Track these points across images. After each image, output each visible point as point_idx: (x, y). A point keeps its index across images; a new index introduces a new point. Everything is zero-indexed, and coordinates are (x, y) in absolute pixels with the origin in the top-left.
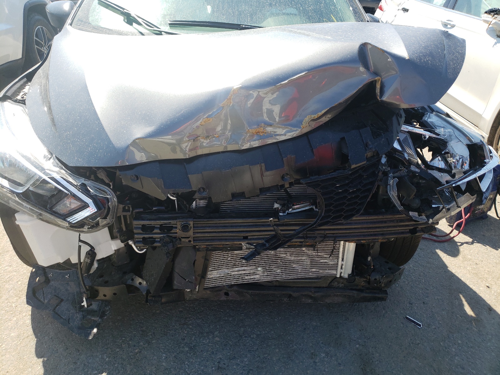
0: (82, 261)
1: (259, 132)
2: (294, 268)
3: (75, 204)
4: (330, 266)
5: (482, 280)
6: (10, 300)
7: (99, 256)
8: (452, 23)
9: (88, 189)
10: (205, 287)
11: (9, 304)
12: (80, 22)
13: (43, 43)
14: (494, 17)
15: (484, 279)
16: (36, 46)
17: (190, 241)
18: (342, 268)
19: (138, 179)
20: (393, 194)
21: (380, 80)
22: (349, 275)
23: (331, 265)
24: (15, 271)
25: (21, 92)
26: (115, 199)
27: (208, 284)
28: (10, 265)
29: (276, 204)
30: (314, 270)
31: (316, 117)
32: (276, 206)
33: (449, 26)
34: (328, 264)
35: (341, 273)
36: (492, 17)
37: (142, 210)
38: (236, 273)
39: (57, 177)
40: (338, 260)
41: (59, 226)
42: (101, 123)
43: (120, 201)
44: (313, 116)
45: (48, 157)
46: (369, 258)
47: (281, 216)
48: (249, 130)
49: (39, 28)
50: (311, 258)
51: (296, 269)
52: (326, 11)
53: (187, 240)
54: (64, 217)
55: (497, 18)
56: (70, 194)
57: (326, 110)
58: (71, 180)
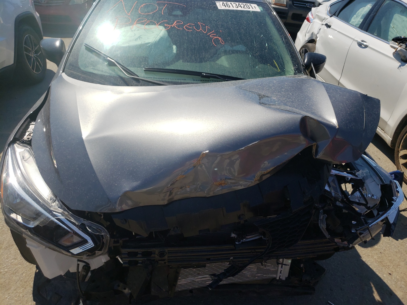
0: (80, 270)
1: (221, 184)
2: (244, 274)
3: (76, 240)
4: (271, 272)
5: (385, 267)
6: (18, 290)
7: (92, 268)
8: (365, 44)
9: (87, 229)
10: (175, 291)
11: (17, 294)
12: (71, 67)
13: (30, 49)
14: (399, 45)
15: (387, 267)
16: (25, 52)
17: (165, 263)
18: (281, 272)
19: (126, 222)
20: (323, 226)
21: (316, 144)
22: (286, 278)
23: (273, 271)
24: (20, 263)
25: (26, 132)
26: (108, 236)
27: (178, 289)
28: (15, 258)
29: (233, 234)
30: (259, 275)
31: (266, 173)
32: (233, 235)
33: (363, 46)
34: (270, 271)
35: (280, 276)
36: (398, 44)
37: (128, 239)
38: (199, 280)
39: (62, 218)
40: (278, 267)
41: (63, 253)
42: (97, 176)
43: (112, 236)
44: (263, 172)
45: (54, 200)
46: (302, 265)
47: (237, 244)
48: (213, 183)
49: (27, 36)
50: (258, 266)
51: (246, 275)
52: (269, 56)
53: (163, 262)
54: (67, 249)
55: (402, 46)
56: (72, 232)
57: (273, 168)
58: (73, 220)
